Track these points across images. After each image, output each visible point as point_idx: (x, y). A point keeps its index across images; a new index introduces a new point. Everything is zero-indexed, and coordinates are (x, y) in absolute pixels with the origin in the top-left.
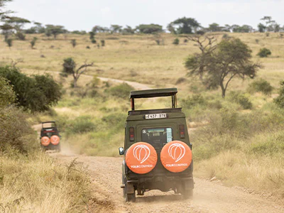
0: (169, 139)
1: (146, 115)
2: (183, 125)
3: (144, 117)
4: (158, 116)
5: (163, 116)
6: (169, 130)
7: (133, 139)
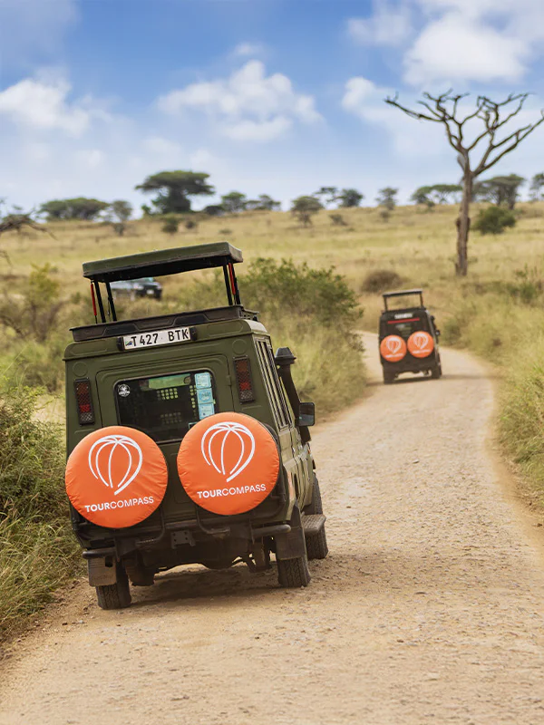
0: (206, 407)
1: (127, 339)
2: (248, 361)
3: (120, 344)
4: (163, 337)
5: (181, 335)
6: (203, 380)
7: (89, 418)
